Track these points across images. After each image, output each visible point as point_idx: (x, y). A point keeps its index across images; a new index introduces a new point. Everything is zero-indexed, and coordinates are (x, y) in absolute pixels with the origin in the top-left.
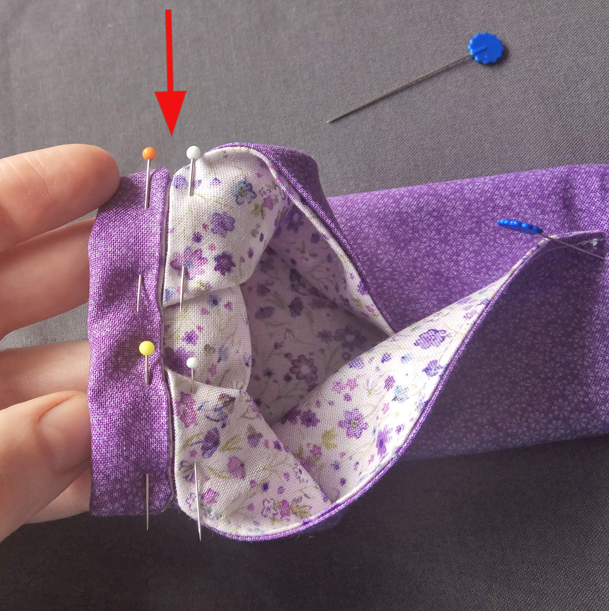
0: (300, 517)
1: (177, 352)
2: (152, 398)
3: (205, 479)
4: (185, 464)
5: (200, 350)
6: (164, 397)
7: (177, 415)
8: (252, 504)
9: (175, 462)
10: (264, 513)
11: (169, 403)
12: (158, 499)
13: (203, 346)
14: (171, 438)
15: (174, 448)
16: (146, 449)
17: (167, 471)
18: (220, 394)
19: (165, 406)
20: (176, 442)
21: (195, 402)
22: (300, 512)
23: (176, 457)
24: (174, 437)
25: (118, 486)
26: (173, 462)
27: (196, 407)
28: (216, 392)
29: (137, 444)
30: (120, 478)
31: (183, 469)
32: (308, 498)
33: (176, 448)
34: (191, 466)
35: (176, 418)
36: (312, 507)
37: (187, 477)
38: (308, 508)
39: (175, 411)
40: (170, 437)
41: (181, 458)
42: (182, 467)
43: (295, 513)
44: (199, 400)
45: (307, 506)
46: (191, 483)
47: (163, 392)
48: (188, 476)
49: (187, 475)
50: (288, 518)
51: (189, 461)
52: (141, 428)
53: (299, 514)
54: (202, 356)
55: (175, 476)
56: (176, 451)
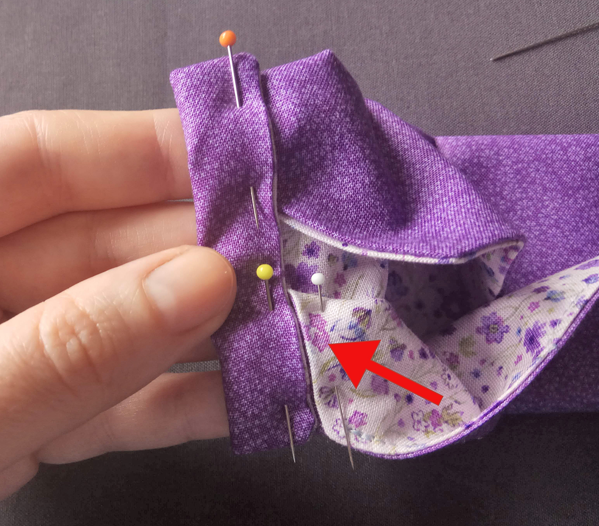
0: (451, 425)
1: (299, 268)
2: (278, 325)
3: (348, 401)
4: (325, 390)
5: (323, 261)
6: (291, 322)
7: (308, 340)
8: (401, 419)
9: (314, 389)
10: (415, 427)
11: (298, 328)
12: (301, 429)
13: (326, 256)
14: (306, 364)
15: (310, 375)
16: (280, 379)
17: (306, 399)
18: (353, 308)
19: (293, 331)
20: (311, 368)
21: (326, 323)
22: (451, 419)
23: (314, 384)
24: (308, 363)
25: (257, 422)
26: (312, 390)
27: (327, 328)
28: (349, 306)
29: (270, 375)
30: (257, 412)
31: (323, 396)
32: (459, 403)
33: (312, 375)
34: (331, 390)
35: (307, 343)
36: (463, 413)
37: (329, 403)
38: (459, 414)
39: (305, 336)
40: (304, 364)
41: (319, 384)
42: (322, 393)
43: (446, 422)
44: (330, 319)
45: (458, 412)
46: (334, 409)
47: (290, 317)
48: (330, 401)
49: (328, 401)
50: (440, 428)
51: (329, 386)
52: (271, 358)
53: (450, 422)
54: (326, 268)
55: (316, 404)
56: (313, 378)
